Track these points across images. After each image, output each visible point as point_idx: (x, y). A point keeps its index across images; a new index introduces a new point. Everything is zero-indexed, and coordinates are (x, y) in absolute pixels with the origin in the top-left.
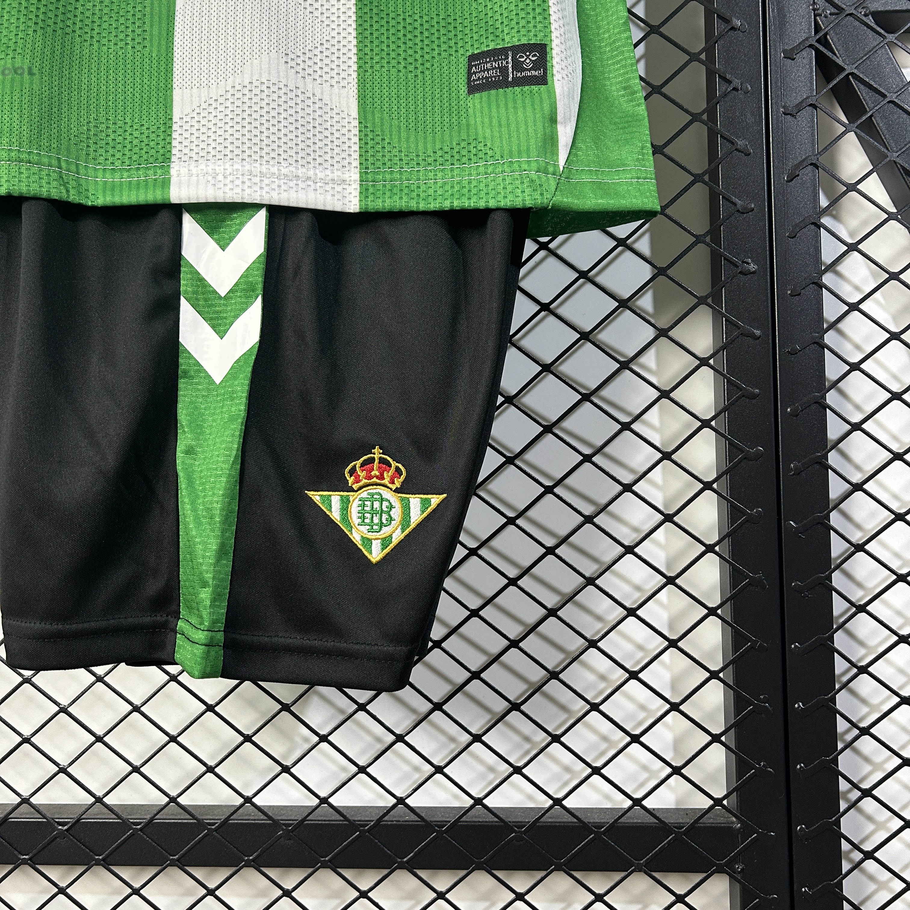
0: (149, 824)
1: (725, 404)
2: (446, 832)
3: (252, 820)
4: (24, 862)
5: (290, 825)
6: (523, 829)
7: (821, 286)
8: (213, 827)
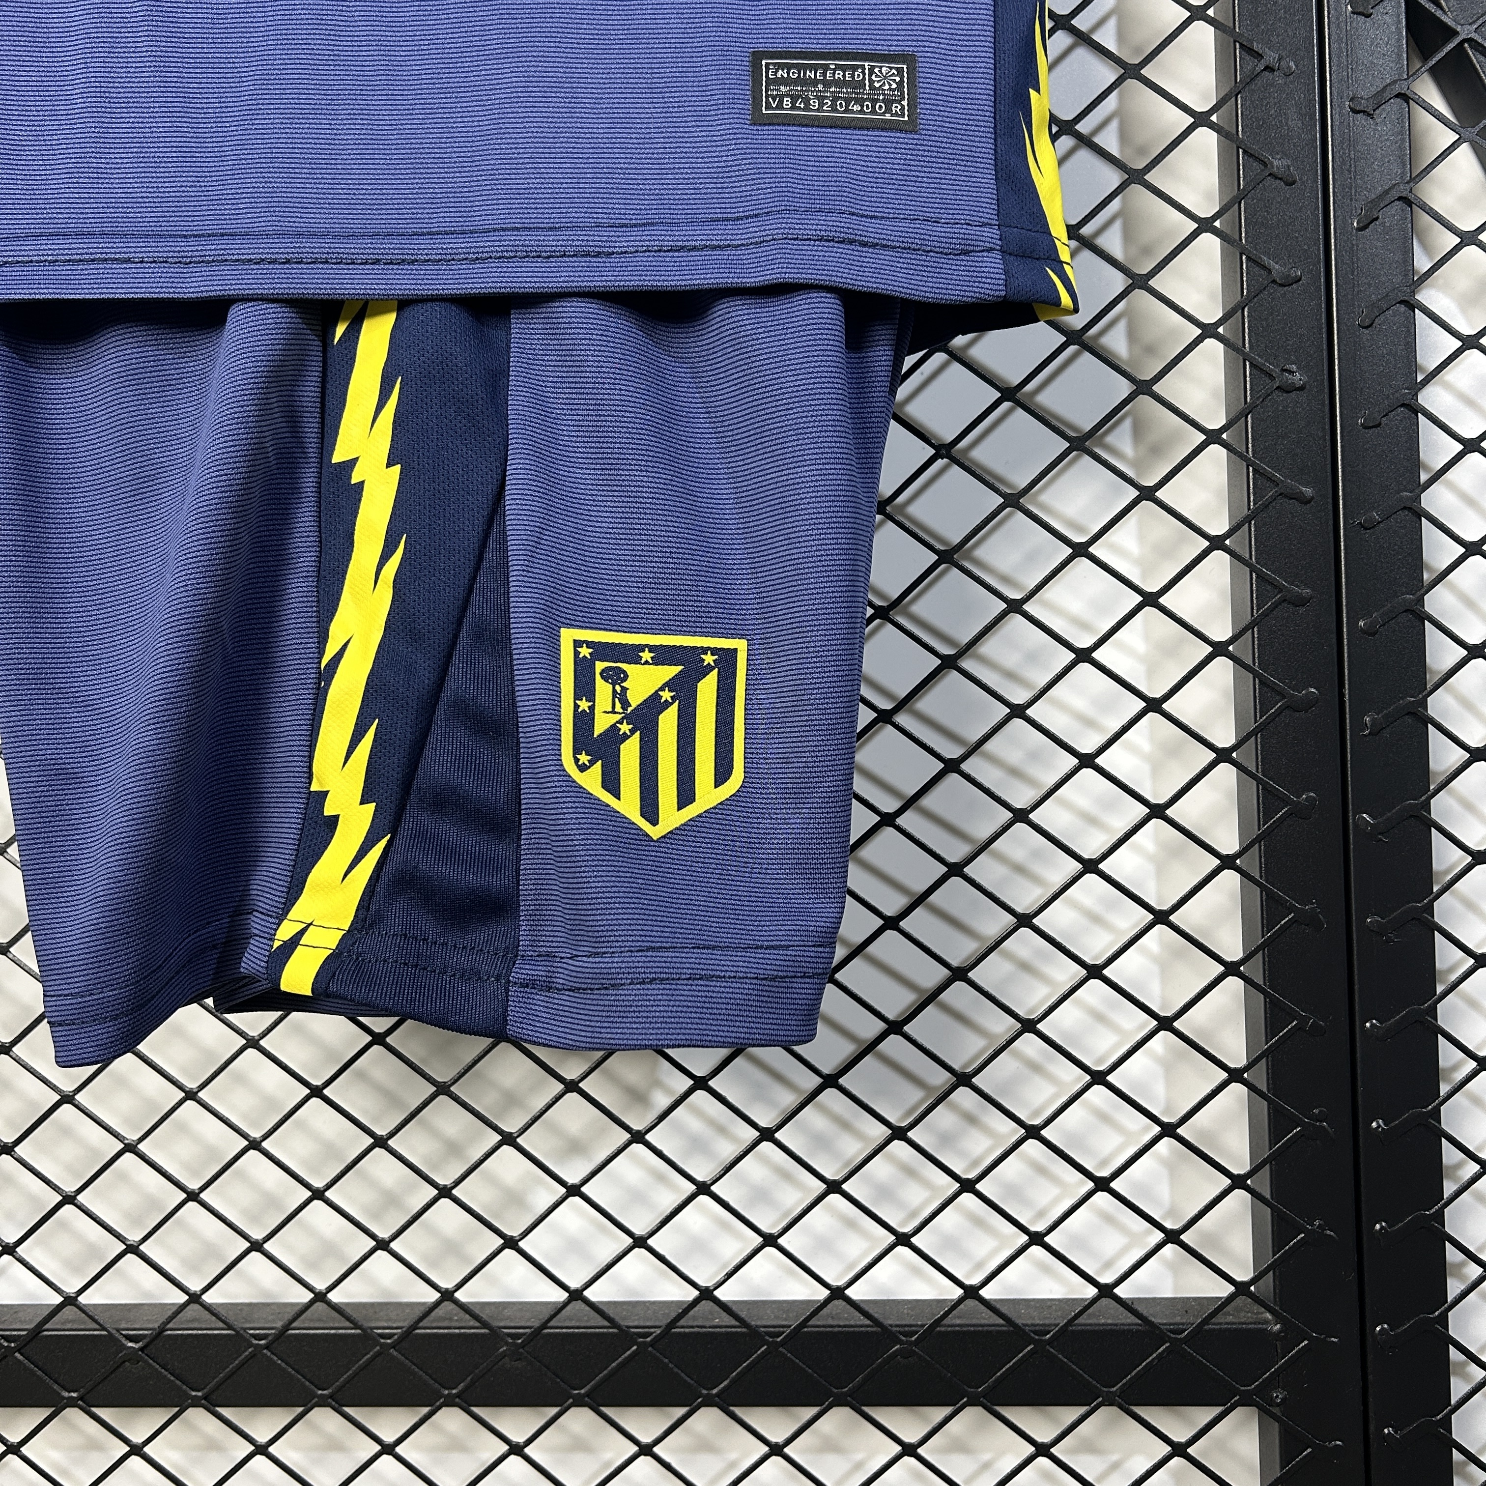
0: (280, 1337)
1: (1252, 615)
2: (783, 1344)
3: (455, 1328)
4: (72, 1403)
5: (518, 1336)
6: (913, 1339)
7: (1416, 410)
8: (389, 1341)
